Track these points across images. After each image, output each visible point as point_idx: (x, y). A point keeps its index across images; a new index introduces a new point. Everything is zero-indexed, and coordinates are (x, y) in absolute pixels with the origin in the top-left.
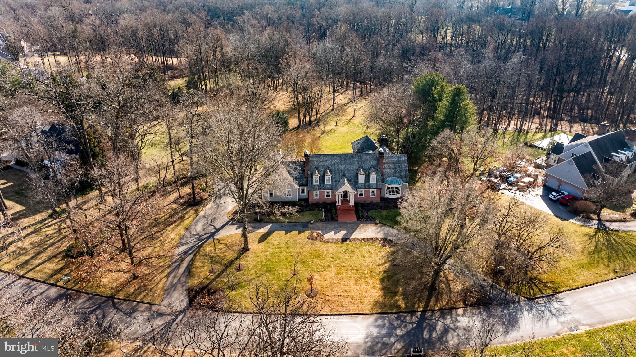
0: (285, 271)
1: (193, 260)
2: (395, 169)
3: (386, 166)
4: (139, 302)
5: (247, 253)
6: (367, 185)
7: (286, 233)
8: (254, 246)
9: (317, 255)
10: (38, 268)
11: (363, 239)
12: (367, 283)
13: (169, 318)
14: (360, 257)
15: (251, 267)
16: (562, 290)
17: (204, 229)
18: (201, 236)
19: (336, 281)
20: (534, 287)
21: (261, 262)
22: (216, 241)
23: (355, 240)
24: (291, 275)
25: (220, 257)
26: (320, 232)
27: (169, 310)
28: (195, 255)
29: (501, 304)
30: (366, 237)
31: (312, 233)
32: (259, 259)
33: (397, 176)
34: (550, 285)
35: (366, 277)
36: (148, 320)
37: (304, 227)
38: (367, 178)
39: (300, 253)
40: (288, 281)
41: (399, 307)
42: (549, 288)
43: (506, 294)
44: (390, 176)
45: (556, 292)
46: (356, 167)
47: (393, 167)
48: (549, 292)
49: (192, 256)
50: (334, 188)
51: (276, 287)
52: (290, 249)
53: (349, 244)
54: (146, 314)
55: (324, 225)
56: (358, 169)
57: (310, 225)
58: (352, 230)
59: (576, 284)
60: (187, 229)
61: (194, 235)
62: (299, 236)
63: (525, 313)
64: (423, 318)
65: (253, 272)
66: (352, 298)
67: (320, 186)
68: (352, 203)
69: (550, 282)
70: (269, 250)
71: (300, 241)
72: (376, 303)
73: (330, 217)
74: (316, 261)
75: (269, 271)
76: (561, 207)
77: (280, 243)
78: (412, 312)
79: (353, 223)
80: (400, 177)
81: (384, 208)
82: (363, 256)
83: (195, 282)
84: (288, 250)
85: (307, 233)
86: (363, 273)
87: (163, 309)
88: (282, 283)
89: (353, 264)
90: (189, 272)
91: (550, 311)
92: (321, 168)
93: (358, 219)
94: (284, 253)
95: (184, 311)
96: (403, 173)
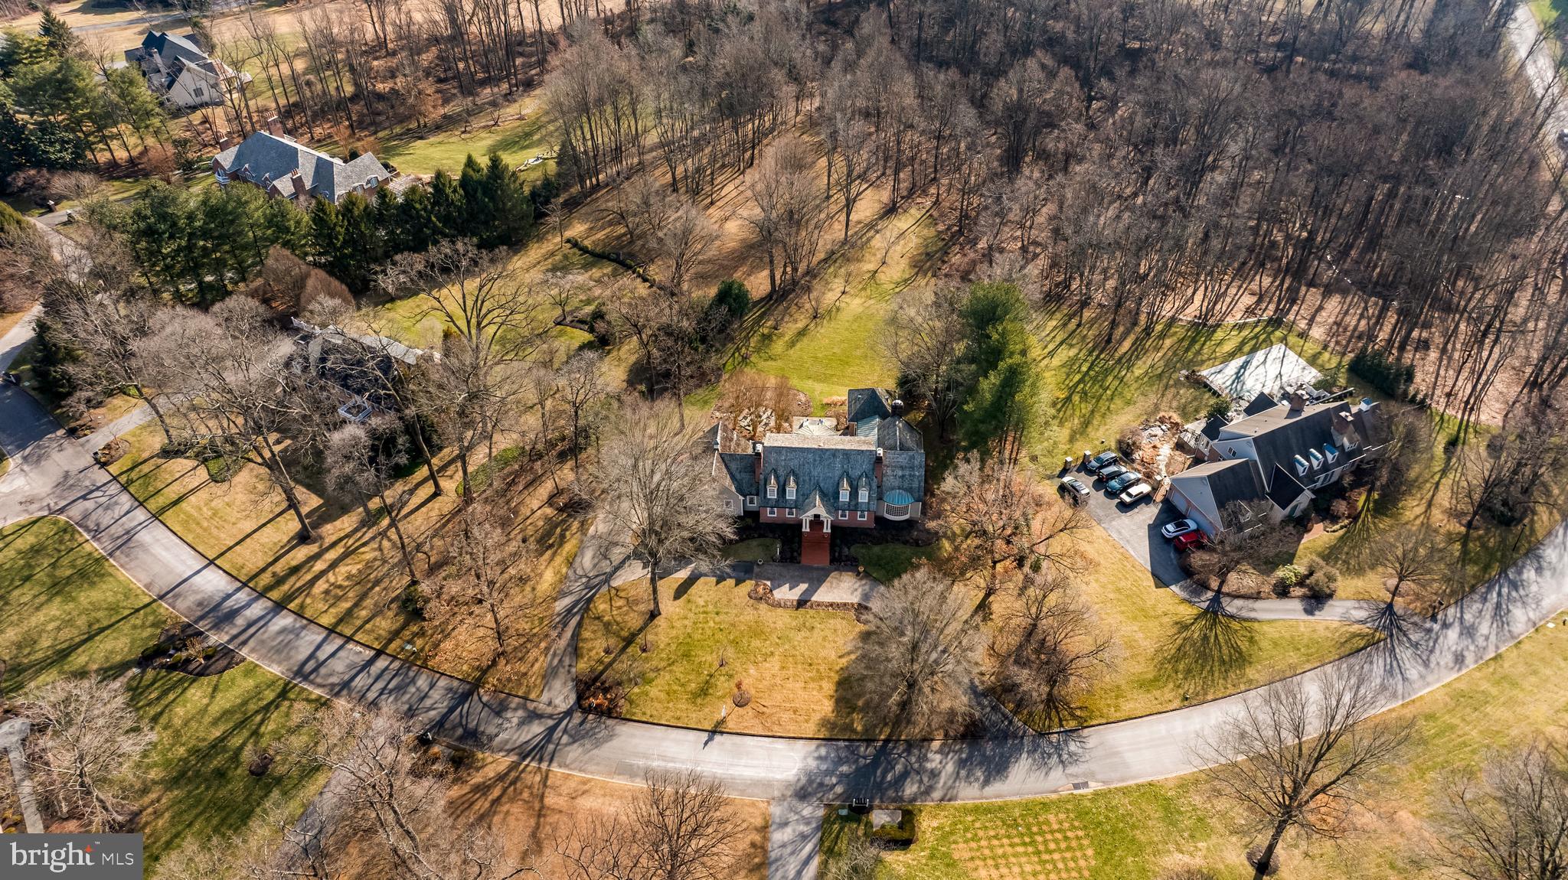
0: (709, 658)
1: (579, 625)
2: (903, 476)
3: (889, 472)
4: (509, 694)
5: (657, 621)
6: (854, 505)
7: (718, 583)
8: (669, 607)
9: (757, 631)
10: (368, 626)
11: (831, 605)
12: (821, 687)
13: (551, 723)
14: (820, 640)
15: (662, 646)
16: (1094, 722)
17: (595, 566)
18: (590, 579)
19: (778, 681)
20: (1053, 713)
21: (677, 638)
22: (613, 592)
23: (819, 604)
24: (716, 664)
25: (618, 624)
26: (769, 583)
27: (549, 710)
28: (582, 618)
29: (996, 738)
30: (838, 600)
31: (757, 585)
32: (674, 632)
33: (906, 490)
34: (1078, 713)
35: (821, 678)
36: (522, 723)
37: (746, 572)
38: (854, 494)
39: (733, 625)
40: (711, 676)
41: (854, 731)
42: (1074, 717)
43: (1011, 722)
44: (893, 489)
45: (1083, 725)
46: (838, 473)
47: (900, 473)
48: (1072, 724)
49: (577, 618)
50: (800, 505)
51: (693, 685)
52: (722, 617)
53: (807, 613)
54: (520, 713)
55: (776, 568)
56: (841, 478)
57: (756, 569)
58: (816, 583)
59: (1118, 715)
60: (570, 563)
61: (581, 577)
62: (736, 590)
63: (1025, 755)
64: (883, 751)
65: (664, 655)
66: (795, 712)
67: (777, 501)
68: (827, 530)
69: (1081, 708)
70: (691, 615)
71: (737, 601)
72: (825, 723)
73: (788, 555)
74: (756, 643)
75: (686, 655)
76: (1172, 555)
77: (706, 606)
78: (869, 741)
79: (823, 569)
80: (910, 490)
81: (878, 542)
82: (825, 638)
83: (582, 666)
84: (717, 619)
85: (749, 585)
86: (818, 671)
87: (542, 707)
88: (704, 677)
89: (807, 653)
90: (575, 649)
91: (1060, 756)
92: (781, 472)
93: (832, 561)
94: (711, 624)
95: (569, 713)
96: (915, 485)
